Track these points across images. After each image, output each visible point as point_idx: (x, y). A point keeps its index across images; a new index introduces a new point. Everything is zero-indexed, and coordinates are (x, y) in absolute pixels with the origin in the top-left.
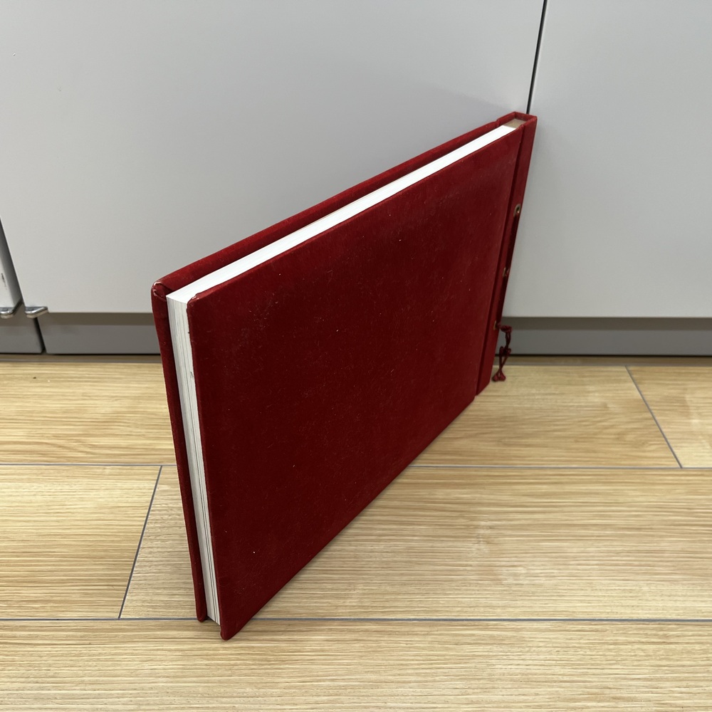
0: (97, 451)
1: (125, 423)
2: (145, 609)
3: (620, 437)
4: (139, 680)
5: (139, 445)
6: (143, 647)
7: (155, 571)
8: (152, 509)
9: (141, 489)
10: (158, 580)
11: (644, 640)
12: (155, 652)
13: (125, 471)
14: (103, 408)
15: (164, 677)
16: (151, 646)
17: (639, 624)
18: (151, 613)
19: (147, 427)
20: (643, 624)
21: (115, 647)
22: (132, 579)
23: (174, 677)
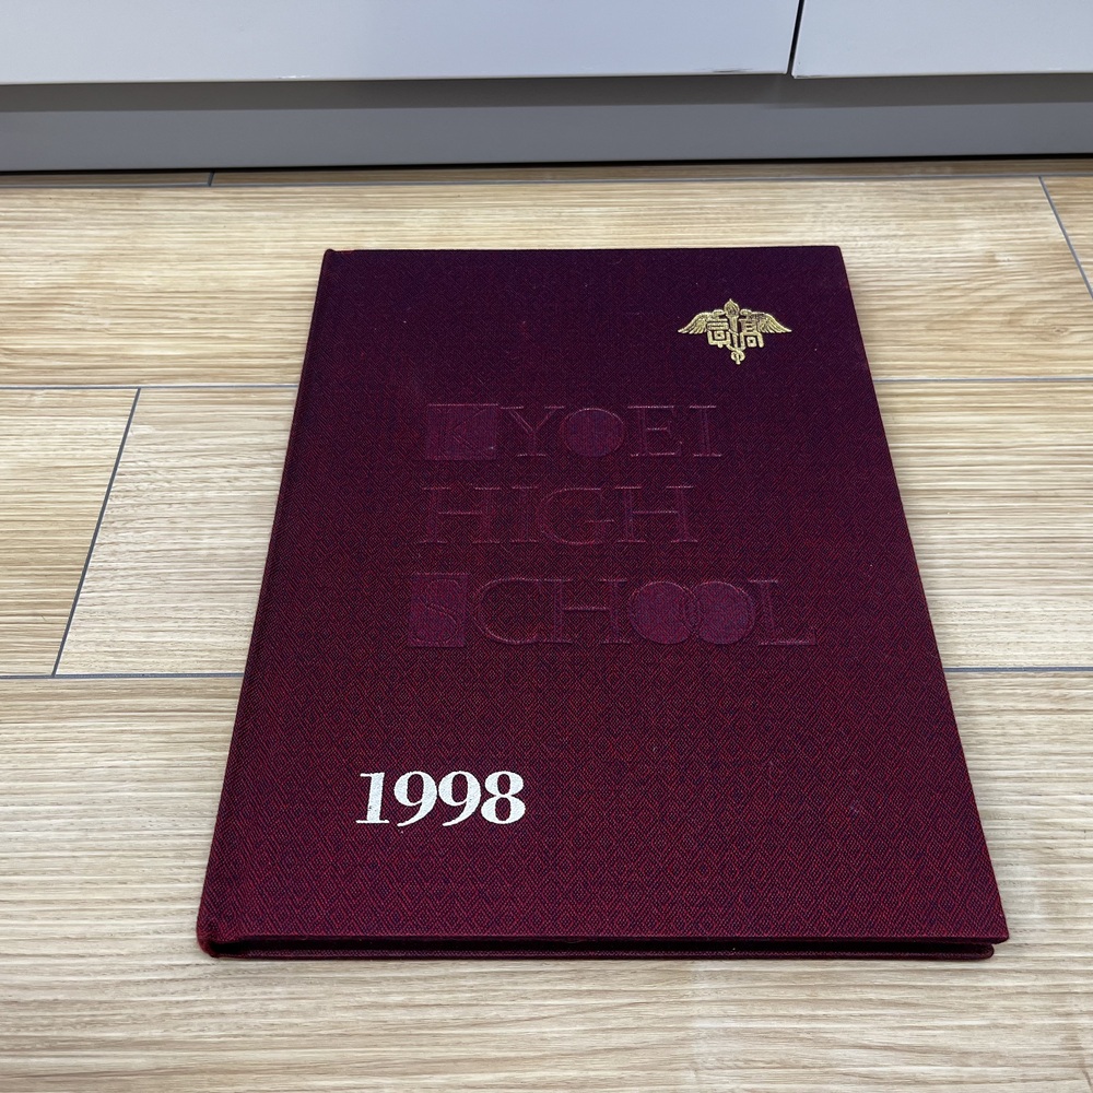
0: (20, 361)
1: (73, 305)
2: (101, 657)
3: (1013, 320)
4: (86, 786)
5: (100, 349)
6: (95, 726)
7: (120, 587)
8: (119, 470)
9: (99, 434)
10: (126, 603)
11: (1022, 706)
12: (118, 737)
13: (70, 399)
14: (33, 277)
15: (133, 781)
16: (111, 725)
17: (1017, 677)
18: (111, 665)
19: (113, 314)
20: (1023, 676)
21: (45, 728)
22: (79, 602)
23: (150, 780)
